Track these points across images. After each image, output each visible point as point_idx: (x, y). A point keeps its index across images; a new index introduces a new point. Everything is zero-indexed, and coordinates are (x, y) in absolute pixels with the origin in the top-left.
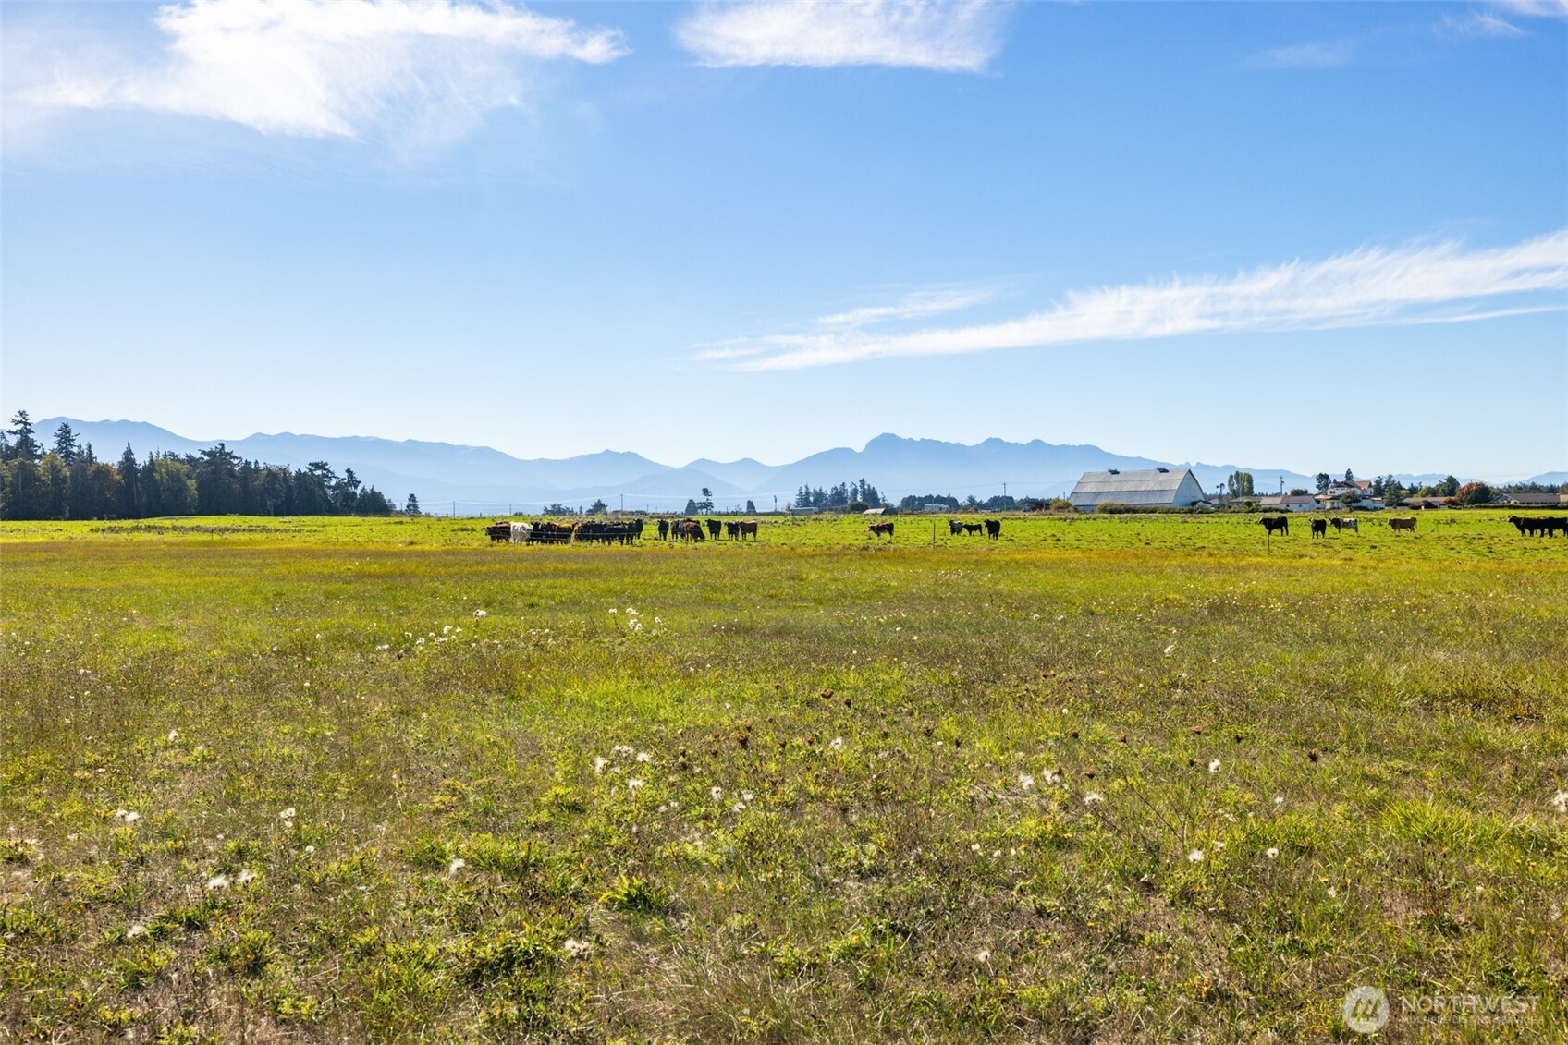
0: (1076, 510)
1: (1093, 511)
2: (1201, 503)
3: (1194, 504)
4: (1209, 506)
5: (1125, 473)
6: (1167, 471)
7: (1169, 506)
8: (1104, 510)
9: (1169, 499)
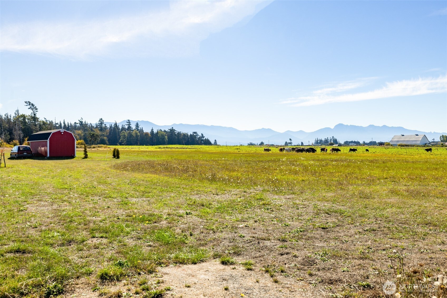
0: (392, 145)
1: (396, 146)
2: (427, 144)
3: (426, 144)
4: (430, 145)
5: (406, 136)
6: (418, 135)
7: (418, 145)
8: (399, 145)
9: (418, 143)
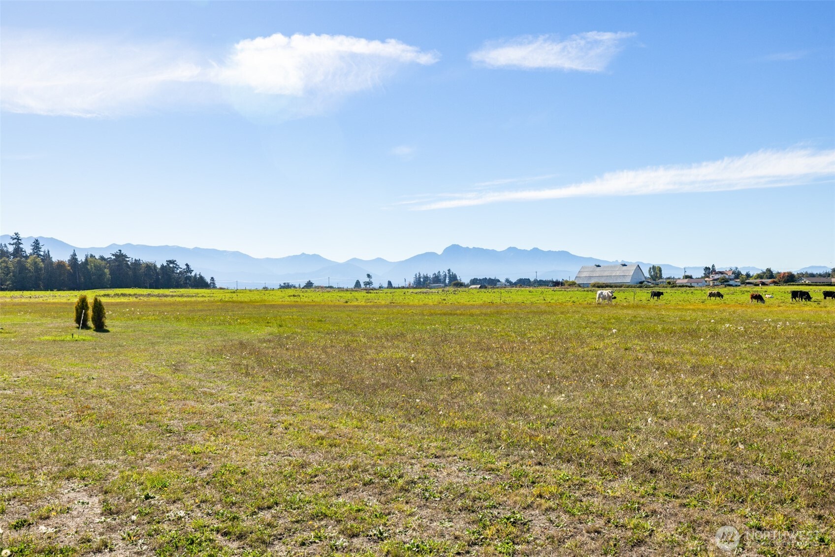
0: (579, 286)
1: (588, 287)
2: (645, 283)
3: (641, 283)
4: (650, 284)
5: (604, 267)
6: (626, 265)
7: (629, 284)
8: (594, 286)
9: (628, 280)
